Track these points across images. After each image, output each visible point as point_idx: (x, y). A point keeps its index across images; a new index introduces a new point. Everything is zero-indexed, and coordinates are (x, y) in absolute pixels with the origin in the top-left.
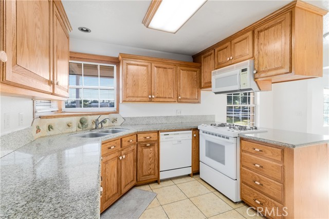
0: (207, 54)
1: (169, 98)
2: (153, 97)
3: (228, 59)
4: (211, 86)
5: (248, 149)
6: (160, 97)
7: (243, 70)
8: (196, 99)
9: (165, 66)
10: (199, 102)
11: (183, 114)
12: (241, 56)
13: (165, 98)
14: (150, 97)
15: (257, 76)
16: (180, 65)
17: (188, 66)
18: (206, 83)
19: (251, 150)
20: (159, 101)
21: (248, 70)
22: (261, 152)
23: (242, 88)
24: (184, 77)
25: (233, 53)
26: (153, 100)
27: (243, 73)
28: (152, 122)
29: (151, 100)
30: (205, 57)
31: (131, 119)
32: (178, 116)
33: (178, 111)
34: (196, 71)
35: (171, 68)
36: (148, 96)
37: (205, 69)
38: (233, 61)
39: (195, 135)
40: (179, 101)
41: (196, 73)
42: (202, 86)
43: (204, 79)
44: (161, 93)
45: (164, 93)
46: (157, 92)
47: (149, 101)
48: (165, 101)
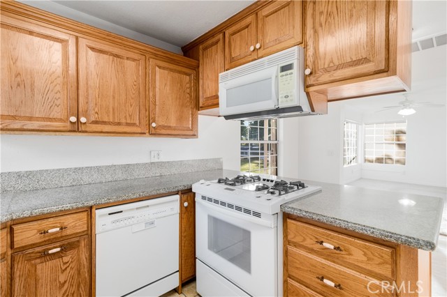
0: (210, 42)
1: (128, 124)
2: (83, 120)
3: (252, 48)
4: (217, 105)
5: (304, 240)
6: (104, 123)
7: (284, 69)
8: (188, 129)
9: (116, 50)
10: (194, 136)
11: (164, 158)
12: (278, 41)
13: (119, 124)
14: (73, 119)
15: (311, 81)
16: (156, 56)
17: (171, 60)
18: (207, 99)
19: (309, 242)
20: (102, 132)
21: (295, 66)
22: (338, 252)
23: (281, 106)
24: (164, 82)
25: (260, 37)
26: (83, 128)
27: (284, 73)
28: (86, 179)
29: (76, 128)
30: (205, 49)
32: (152, 163)
33: (152, 153)
34: (189, 75)
35: (134, 60)
36: (68, 119)
37: (206, 71)
38: (261, 53)
39: (186, 204)
40: (154, 133)
41: (188, 77)
42: (201, 105)
43: (204, 91)
44: (108, 113)
45: (114, 113)
46: (94, 110)
47: (70, 131)
48: (117, 131)
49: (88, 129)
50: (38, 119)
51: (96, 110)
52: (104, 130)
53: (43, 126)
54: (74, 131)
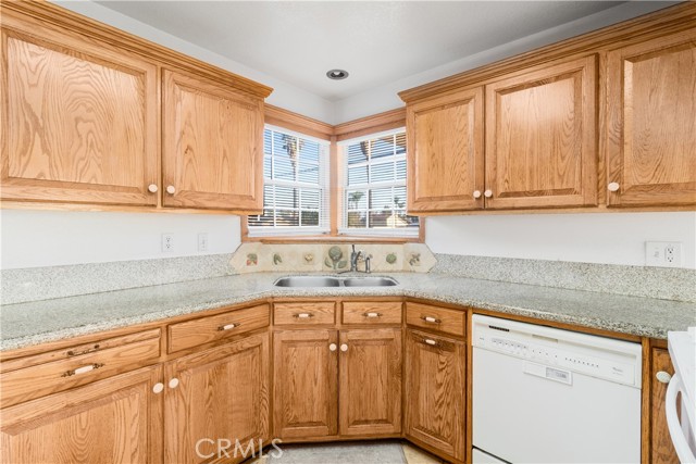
1: (556, 192)
2: (488, 193)
6: (517, 194)
13: (541, 193)
14: (478, 193)
20: (513, 209)
28: (516, 276)
29: (482, 206)
31: (453, 259)
36: (472, 194)
39: (665, 377)
44: (522, 178)
45: (531, 177)
46: (503, 177)
47: (476, 210)
48: (537, 205)
49: (495, 206)
50: (447, 198)
51: (506, 177)
52: (517, 205)
53: (455, 205)
54: (480, 209)
